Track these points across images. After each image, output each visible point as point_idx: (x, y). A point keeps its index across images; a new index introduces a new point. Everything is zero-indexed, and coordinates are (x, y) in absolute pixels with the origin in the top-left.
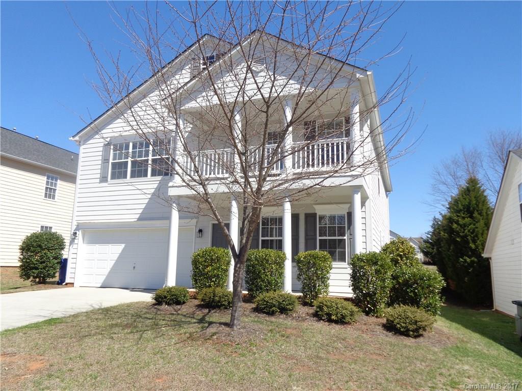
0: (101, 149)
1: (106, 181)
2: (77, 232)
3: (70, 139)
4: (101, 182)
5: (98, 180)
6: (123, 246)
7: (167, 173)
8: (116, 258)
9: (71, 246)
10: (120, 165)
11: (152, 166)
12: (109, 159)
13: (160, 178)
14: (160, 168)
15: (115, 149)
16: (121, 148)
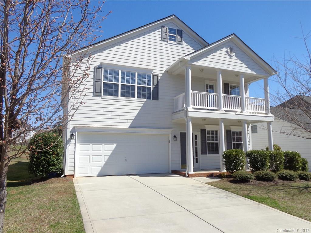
0: (93, 70)
2: (74, 134)
5: (92, 94)
7: (149, 98)
8: (109, 154)
9: (68, 145)
10: (111, 85)
11: (138, 91)
12: (101, 79)
13: (145, 100)
14: (144, 93)
15: (106, 72)
16: (111, 73)
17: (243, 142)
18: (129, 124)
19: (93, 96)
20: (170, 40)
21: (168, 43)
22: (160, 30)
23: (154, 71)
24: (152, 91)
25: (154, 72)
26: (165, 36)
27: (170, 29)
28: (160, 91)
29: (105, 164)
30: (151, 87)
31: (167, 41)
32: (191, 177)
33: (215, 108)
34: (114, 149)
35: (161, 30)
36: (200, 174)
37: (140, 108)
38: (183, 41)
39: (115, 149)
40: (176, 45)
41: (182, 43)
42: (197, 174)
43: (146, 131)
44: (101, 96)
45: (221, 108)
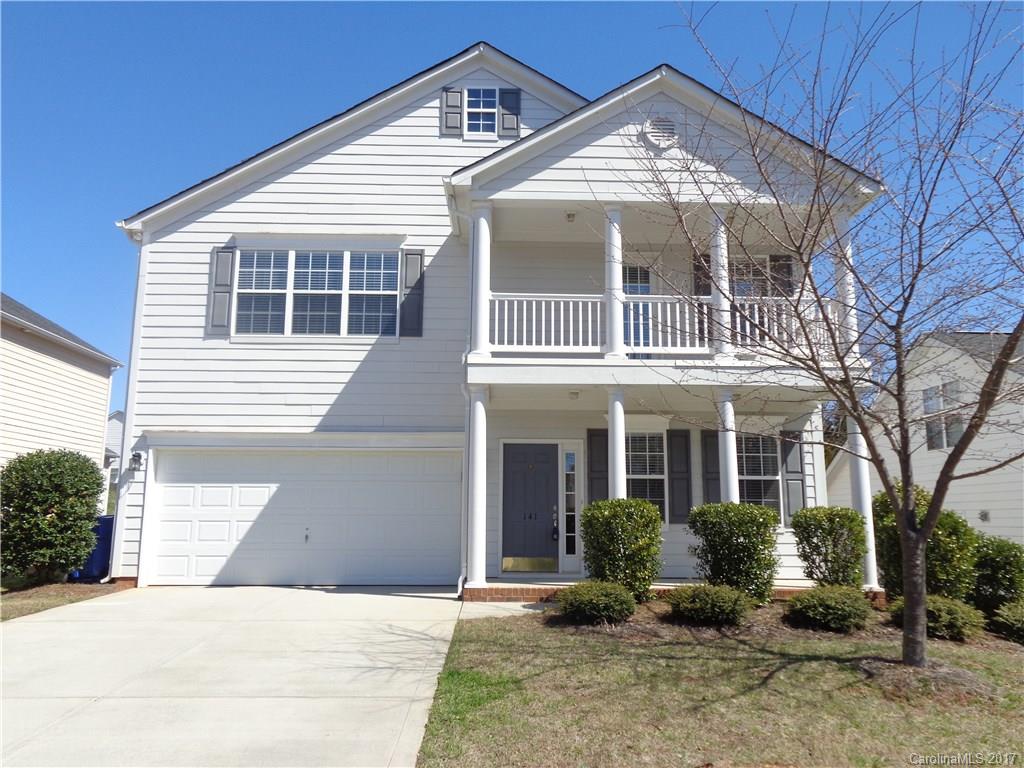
0: (207, 258)
1: (226, 335)
2: (143, 455)
3: (118, 225)
4: (208, 336)
5: (201, 332)
6: (274, 487)
7: (388, 330)
8: (254, 517)
9: (125, 487)
10: (261, 301)
11: (350, 311)
12: (231, 285)
13: (372, 339)
14: (371, 316)
15: (246, 261)
16: (264, 261)
17: (779, 478)
18: (316, 421)
19: (204, 339)
20: (472, 128)
21: (464, 141)
22: (436, 103)
23: (409, 240)
24: (402, 305)
25: (409, 244)
26: (453, 120)
27: (472, 93)
28: (427, 304)
29: (238, 550)
30: (397, 293)
31: (461, 136)
32: (472, 600)
33: (591, 349)
34: (270, 501)
35: (441, 103)
36: (509, 590)
37: (354, 367)
38: (522, 126)
39: (274, 500)
40: (496, 141)
41: (518, 133)
42: (497, 591)
43: (374, 439)
44: (227, 335)
45: (611, 348)
